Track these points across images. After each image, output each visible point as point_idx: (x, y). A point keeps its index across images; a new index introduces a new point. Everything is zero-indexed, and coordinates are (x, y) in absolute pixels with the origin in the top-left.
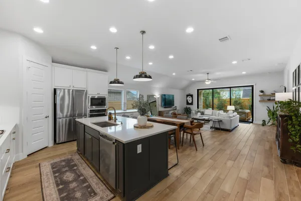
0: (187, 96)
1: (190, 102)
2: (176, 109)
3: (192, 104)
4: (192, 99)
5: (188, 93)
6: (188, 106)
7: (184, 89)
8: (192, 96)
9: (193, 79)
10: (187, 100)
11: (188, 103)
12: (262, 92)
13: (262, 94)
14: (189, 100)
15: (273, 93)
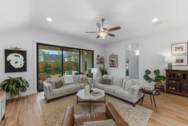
1: (18, 66)
3: (23, 69)
4: (25, 60)
8: (24, 53)
12: (99, 56)
13: (98, 58)
14: (16, 63)
15: (102, 57)
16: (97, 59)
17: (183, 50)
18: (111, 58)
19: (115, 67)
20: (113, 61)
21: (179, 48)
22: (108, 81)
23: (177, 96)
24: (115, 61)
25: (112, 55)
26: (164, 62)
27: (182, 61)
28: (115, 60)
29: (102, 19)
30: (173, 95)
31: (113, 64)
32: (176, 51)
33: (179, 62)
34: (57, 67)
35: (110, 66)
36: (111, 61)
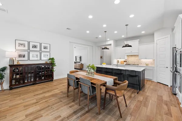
17: (25, 47)
21: (22, 44)
23: (20, 88)
26: (4, 57)
27: (24, 56)
30: (16, 89)
32: (19, 46)
33: (22, 57)
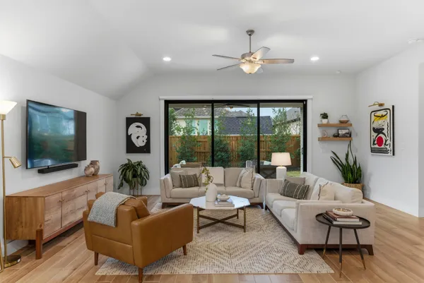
0: (129, 121)
1: (140, 143)
2: (95, 175)
3: (146, 149)
4: (148, 133)
5: (131, 113)
6: (135, 158)
7: (118, 97)
8: (146, 122)
9: (167, 59)
10: (129, 138)
11: (131, 148)
12: (325, 116)
13: (325, 121)
14: (138, 137)
15: (344, 119)
16: (320, 126)
18: (373, 117)
19: (386, 151)
20: (379, 131)
22: (298, 189)
24: (385, 131)
25: (377, 107)
28: (385, 127)
29: (247, 32)
31: (380, 141)
34: (242, 151)
35: (373, 150)
36: (374, 129)
